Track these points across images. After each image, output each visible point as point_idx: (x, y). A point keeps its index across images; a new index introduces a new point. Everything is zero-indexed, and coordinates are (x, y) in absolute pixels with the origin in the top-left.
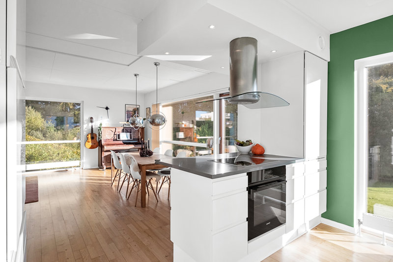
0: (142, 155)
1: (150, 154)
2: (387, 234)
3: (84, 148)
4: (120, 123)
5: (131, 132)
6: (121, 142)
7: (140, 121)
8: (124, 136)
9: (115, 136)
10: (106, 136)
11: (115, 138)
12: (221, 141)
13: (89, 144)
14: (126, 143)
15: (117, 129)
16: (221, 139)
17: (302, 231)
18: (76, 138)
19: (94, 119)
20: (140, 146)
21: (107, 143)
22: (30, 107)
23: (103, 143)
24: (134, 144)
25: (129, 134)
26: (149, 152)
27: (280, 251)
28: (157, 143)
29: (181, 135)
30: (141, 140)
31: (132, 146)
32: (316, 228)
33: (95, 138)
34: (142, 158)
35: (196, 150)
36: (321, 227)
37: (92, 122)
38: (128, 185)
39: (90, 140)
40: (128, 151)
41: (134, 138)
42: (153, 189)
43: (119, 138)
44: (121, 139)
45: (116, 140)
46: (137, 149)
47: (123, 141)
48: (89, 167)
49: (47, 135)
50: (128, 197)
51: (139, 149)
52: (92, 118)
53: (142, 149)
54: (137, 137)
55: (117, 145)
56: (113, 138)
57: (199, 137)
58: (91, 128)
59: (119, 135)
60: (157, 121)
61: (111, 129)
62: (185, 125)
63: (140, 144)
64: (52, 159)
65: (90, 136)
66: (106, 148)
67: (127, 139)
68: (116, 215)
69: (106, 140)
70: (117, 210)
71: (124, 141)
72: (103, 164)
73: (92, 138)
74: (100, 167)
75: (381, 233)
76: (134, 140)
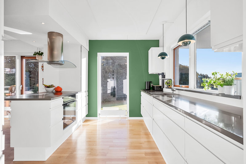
2: (107, 116)
12: (22, 88)
16: (23, 86)
17: (79, 124)
27: (71, 136)
32: (84, 122)
36: (86, 121)
75: (105, 116)
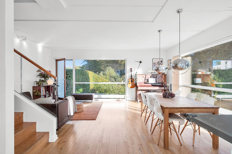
0: (165, 96)
1: (172, 96)
3: (127, 87)
4: (149, 71)
5: (156, 78)
6: (150, 85)
7: (163, 69)
8: (152, 81)
9: (146, 80)
10: (140, 80)
11: (146, 82)
13: (130, 85)
14: (153, 85)
15: (147, 75)
18: (122, 81)
19: (133, 70)
20: (163, 88)
21: (141, 85)
22: (110, 67)
23: (138, 85)
24: (160, 86)
25: (155, 79)
26: (171, 94)
28: (178, 86)
29: (199, 80)
30: (164, 83)
31: (157, 88)
33: (133, 81)
34: (165, 99)
35: (213, 94)
37: (131, 71)
38: (153, 121)
39: (131, 83)
40: (155, 91)
41: (159, 82)
42: (176, 131)
43: (148, 82)
44: (149, 82)
45: (146, 83)
46: (161, 90)
47: (151, 84)
48: (130, 100)
49: (116, 80)
50: (152, 130)
51: (163, 90)
52: (131, 69)
53: (165, 90)
54: (161, 81)
55: (147, 86)
56: (144, 82)
57: (215, 83)
58: (131, 75)
59: (148, 80)
60: (180, 65)
61: (143, 75)
62: (202, 73)
63: (163, 86)
64: (114, 93)
65: (130, 80)
66: (139, 88)
67: (154, 83)
68: (140, 151)
69: (140, 83)
70: (141, 145)
71: (153, 84)
72: (138, 98)
73: (132, 81)
74: (136, 100)
76: (158, 83)
